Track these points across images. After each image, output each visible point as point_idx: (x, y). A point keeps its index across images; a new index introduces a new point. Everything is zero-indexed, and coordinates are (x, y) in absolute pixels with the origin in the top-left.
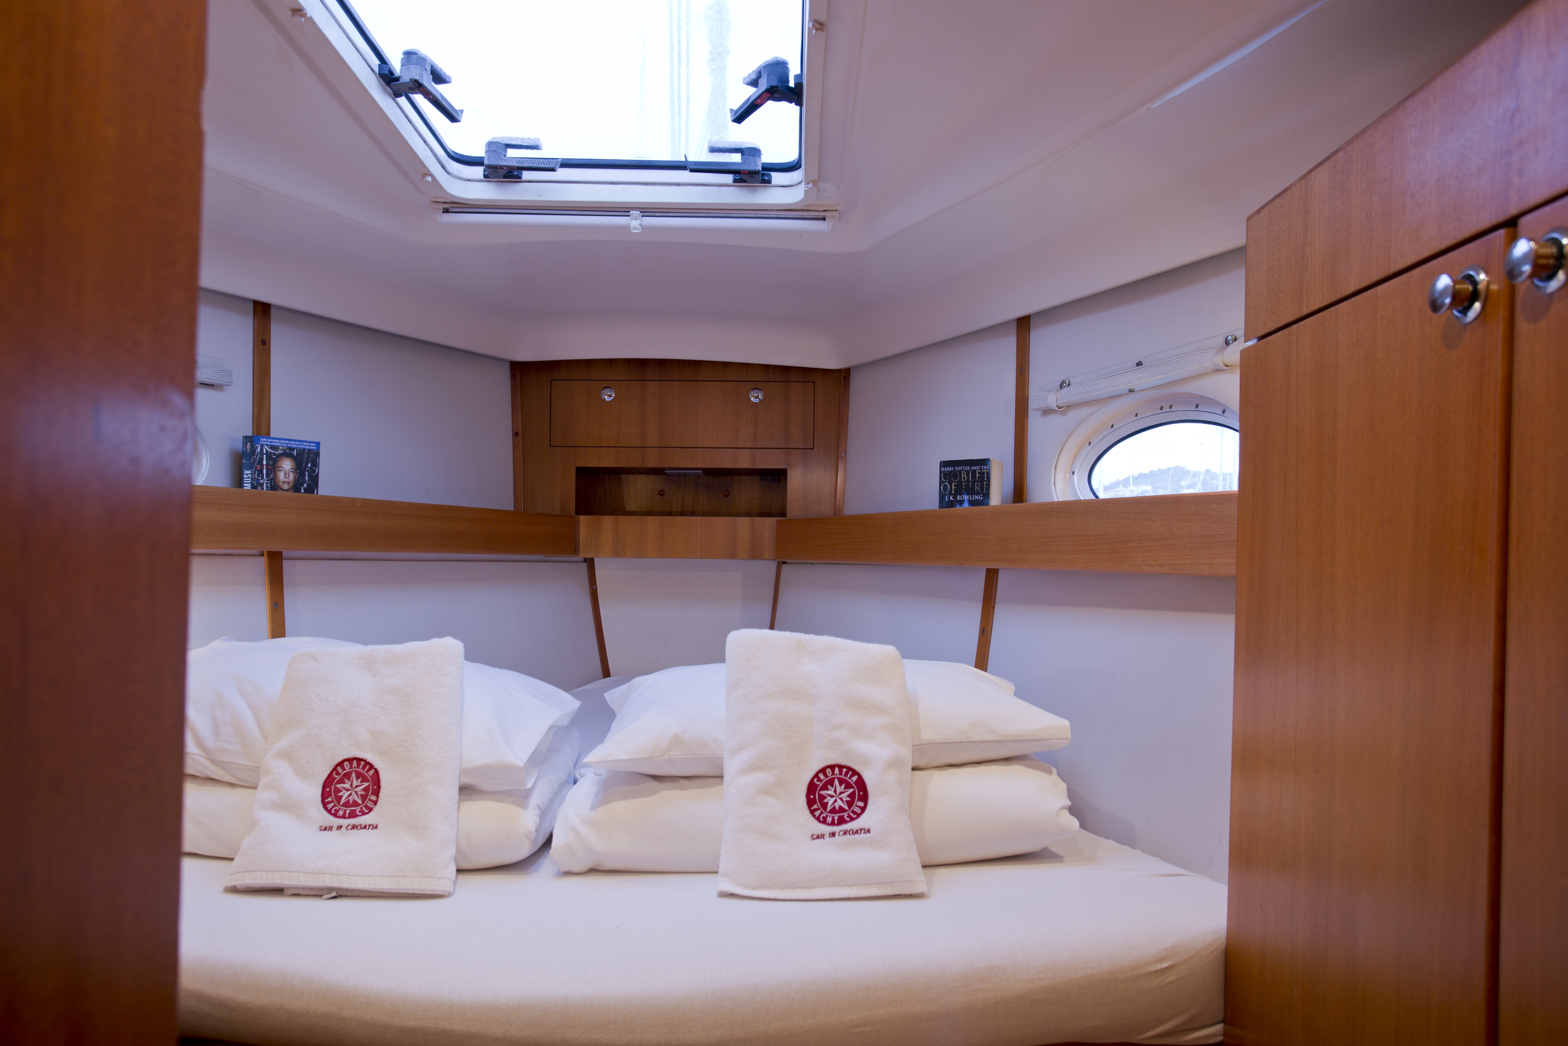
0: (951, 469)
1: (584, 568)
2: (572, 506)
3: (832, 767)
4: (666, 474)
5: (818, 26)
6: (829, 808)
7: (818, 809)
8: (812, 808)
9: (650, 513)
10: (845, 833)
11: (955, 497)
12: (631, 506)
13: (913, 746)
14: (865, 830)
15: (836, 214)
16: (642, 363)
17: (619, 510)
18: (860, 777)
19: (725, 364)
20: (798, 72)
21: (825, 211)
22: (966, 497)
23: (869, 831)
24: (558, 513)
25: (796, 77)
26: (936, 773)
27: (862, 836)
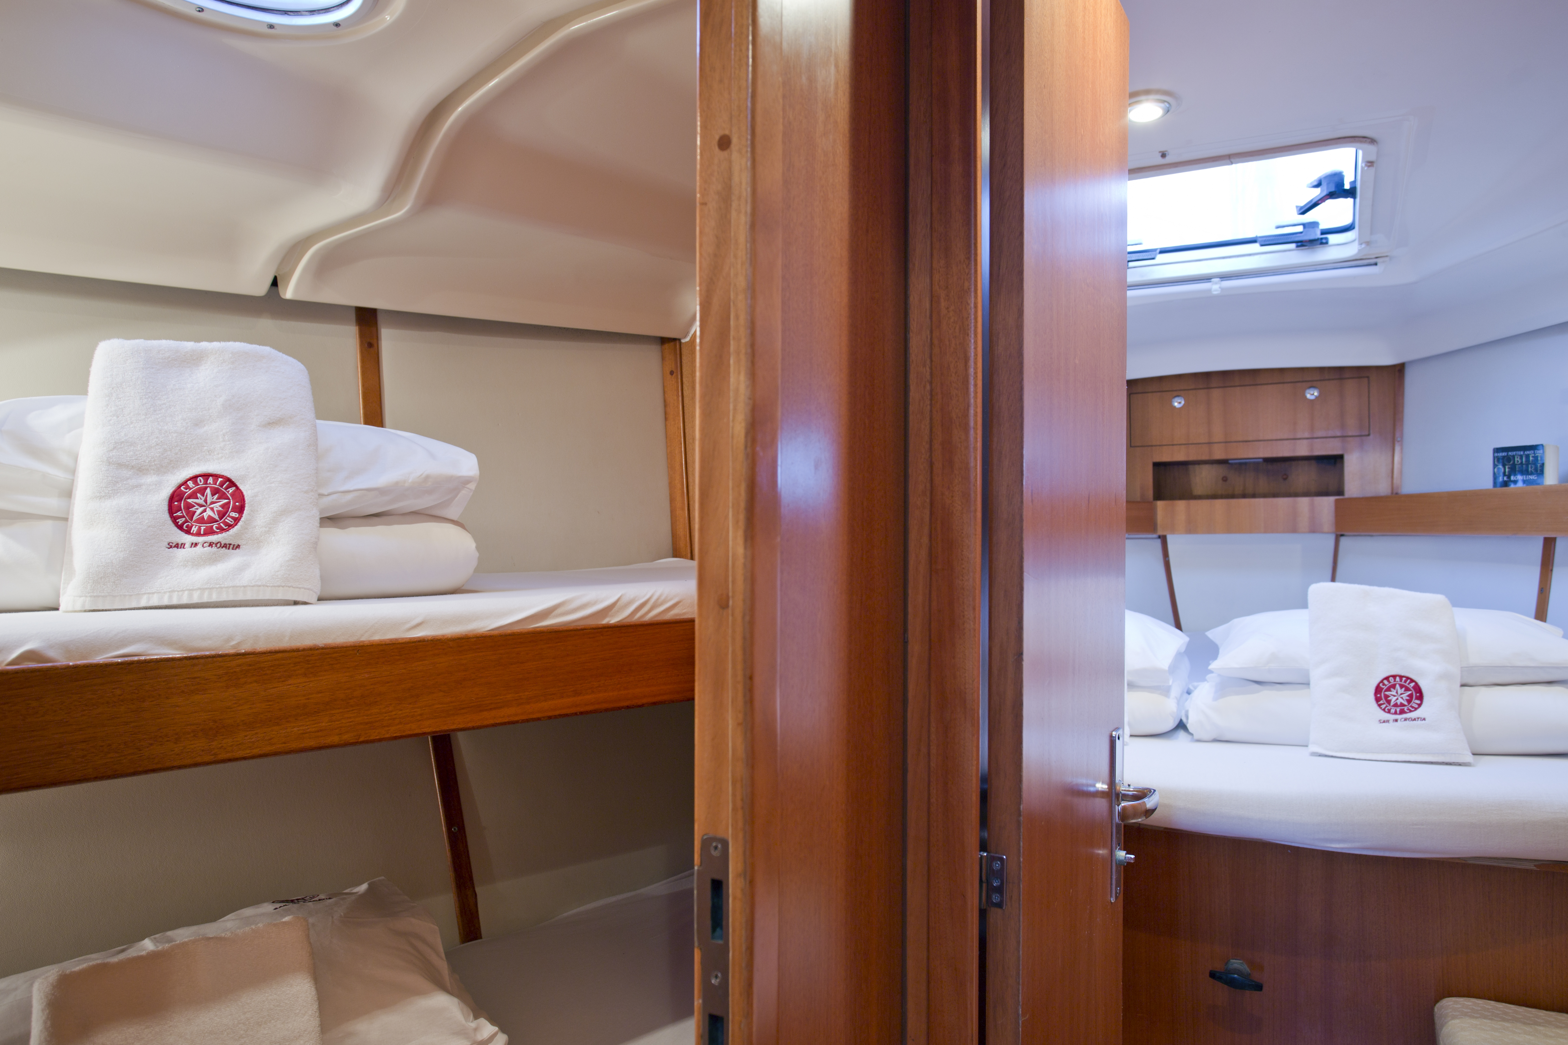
0: (1504, 454)
1: (1158, 543)
2: (1150, 493)
3: (1394, 677)
4: (1229, 464)
5: (1369, 164)
6: (1392, 703)
7: (1384, 704)
8: (1379, 703)
9: (1214, 497)
10: (1405, 720)
11: (1509, 477)
12: (1198, 490)
13: (1461, 668)
14: (1421, 718)
15: (1387, 259)
16: (1207, 376)
17: (1188, 495)
18: (1416, 684)
19: (1282, 371)
20: (1353, 179)
21: (1377, 258)
22: (1519, 477)
23: (1424, 719)
24: (1139, 500)
25: (1351, 183)
26: (1483, 689)
27: (1419, 722)
